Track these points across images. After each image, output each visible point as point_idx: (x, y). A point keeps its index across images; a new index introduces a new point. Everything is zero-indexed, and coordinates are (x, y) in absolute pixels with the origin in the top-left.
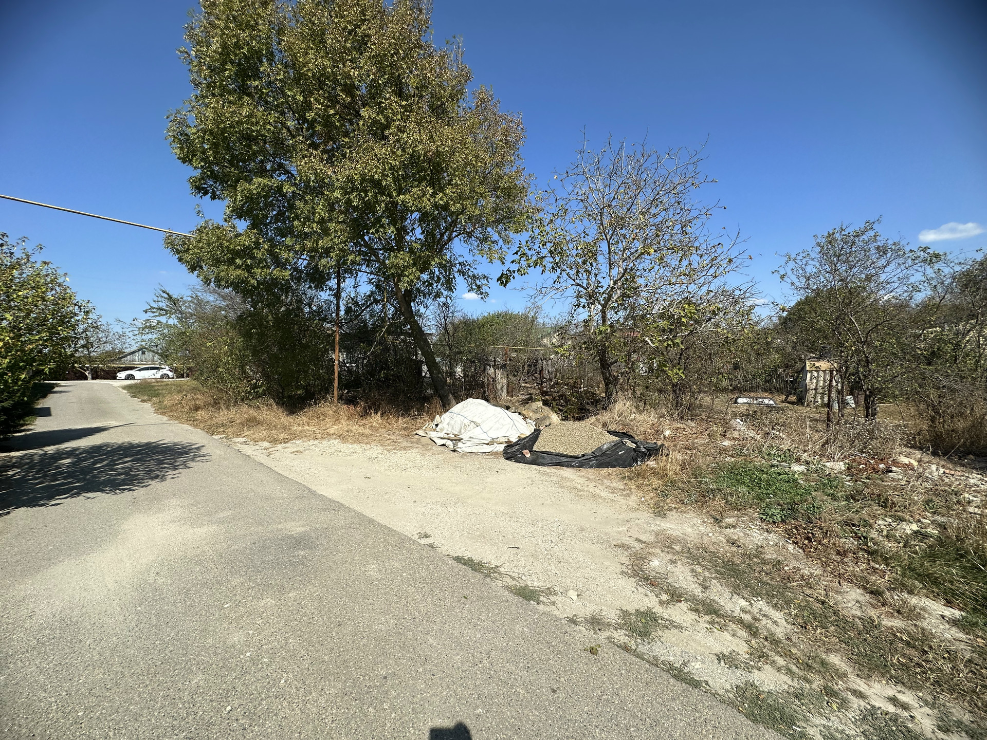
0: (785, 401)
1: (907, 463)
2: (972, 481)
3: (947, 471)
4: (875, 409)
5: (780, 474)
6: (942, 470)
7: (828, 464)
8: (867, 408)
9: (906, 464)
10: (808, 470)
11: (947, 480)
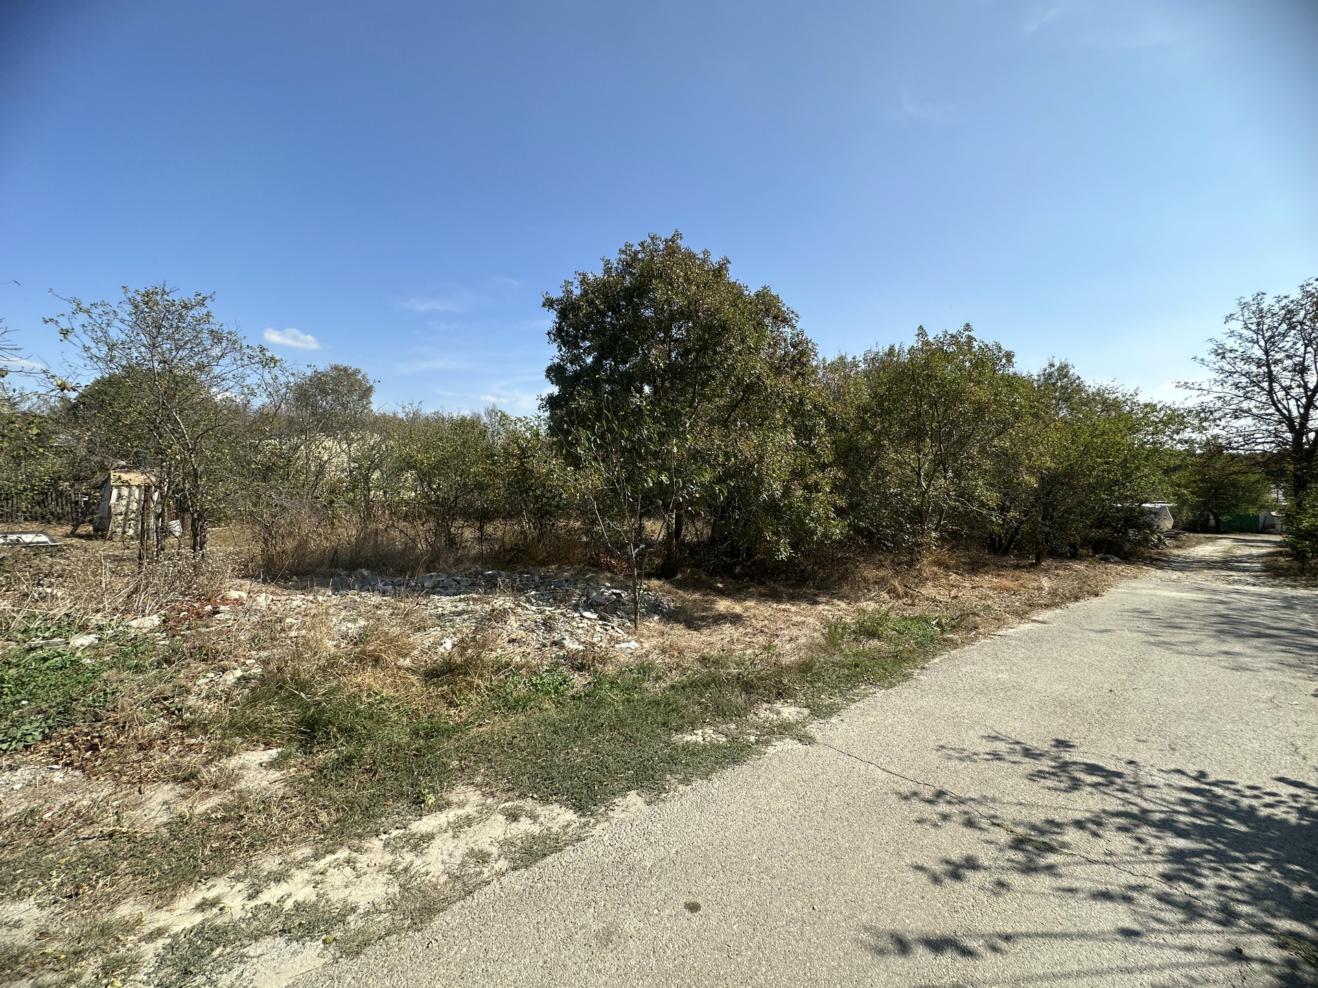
0: (73, 534)
1: (237, 597)
2: (295, 603)
3: (275, 598)
4: (205, 536)
5: (45, 660)
6: (271, 597)
7: (134, 623)
8: (195, 536)
9: (235, 599)
10: (100, 639)
11: (274, 608)
